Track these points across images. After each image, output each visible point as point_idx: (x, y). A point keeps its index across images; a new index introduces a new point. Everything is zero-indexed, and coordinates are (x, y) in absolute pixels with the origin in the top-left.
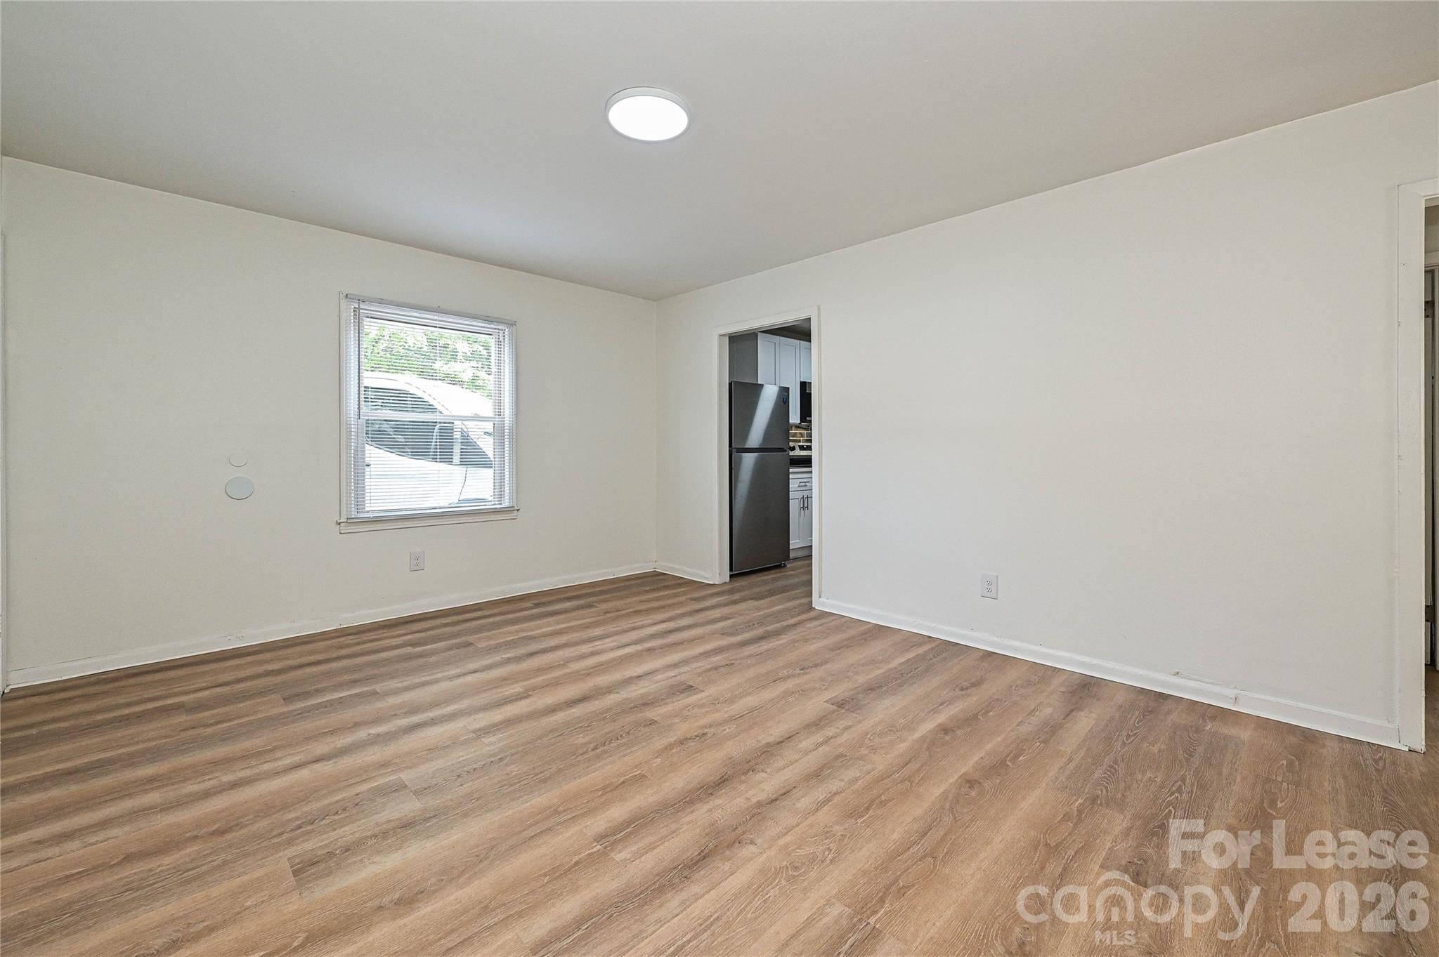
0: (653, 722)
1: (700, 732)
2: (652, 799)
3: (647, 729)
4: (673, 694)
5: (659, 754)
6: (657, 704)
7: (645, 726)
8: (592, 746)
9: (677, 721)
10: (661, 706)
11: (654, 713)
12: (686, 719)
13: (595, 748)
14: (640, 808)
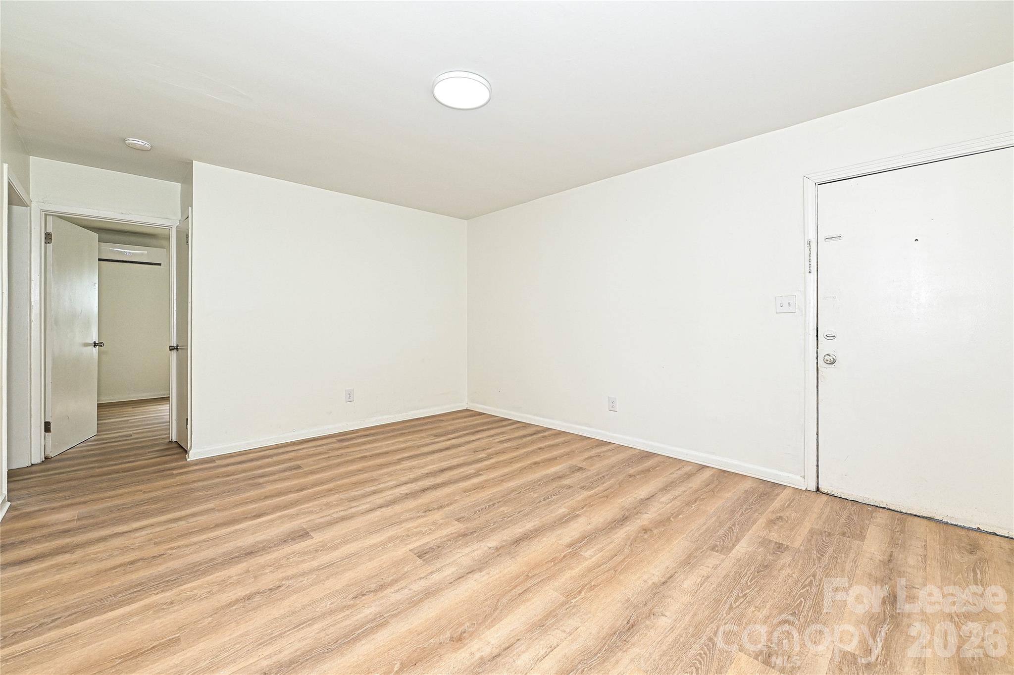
0: (458, 520)
1: (427, 513)
2: (460, 484)
3: (462, 515)
4: (439, 547)
5: (456, 501)
6: (454, 535)
7: (464, 517)
8: (496, 506)
9: (441, 521)
10: (452, 534)
11: (456, 527)
12: (434, 523)
13: (494, 505)
14: (466, 482)
